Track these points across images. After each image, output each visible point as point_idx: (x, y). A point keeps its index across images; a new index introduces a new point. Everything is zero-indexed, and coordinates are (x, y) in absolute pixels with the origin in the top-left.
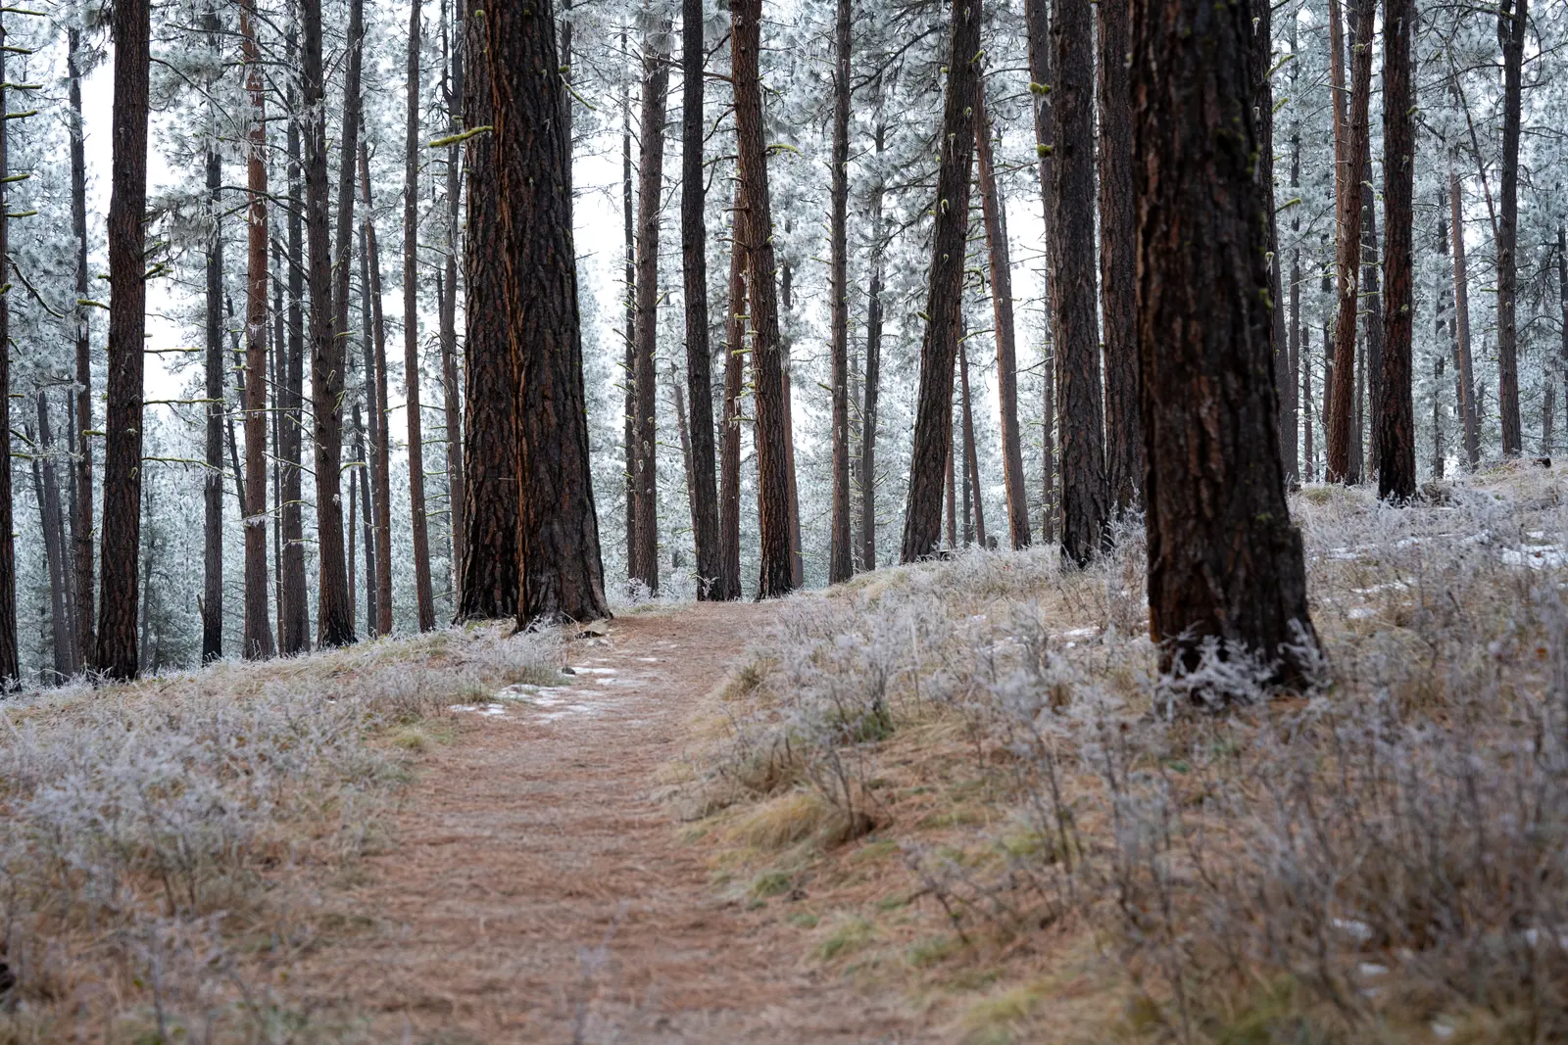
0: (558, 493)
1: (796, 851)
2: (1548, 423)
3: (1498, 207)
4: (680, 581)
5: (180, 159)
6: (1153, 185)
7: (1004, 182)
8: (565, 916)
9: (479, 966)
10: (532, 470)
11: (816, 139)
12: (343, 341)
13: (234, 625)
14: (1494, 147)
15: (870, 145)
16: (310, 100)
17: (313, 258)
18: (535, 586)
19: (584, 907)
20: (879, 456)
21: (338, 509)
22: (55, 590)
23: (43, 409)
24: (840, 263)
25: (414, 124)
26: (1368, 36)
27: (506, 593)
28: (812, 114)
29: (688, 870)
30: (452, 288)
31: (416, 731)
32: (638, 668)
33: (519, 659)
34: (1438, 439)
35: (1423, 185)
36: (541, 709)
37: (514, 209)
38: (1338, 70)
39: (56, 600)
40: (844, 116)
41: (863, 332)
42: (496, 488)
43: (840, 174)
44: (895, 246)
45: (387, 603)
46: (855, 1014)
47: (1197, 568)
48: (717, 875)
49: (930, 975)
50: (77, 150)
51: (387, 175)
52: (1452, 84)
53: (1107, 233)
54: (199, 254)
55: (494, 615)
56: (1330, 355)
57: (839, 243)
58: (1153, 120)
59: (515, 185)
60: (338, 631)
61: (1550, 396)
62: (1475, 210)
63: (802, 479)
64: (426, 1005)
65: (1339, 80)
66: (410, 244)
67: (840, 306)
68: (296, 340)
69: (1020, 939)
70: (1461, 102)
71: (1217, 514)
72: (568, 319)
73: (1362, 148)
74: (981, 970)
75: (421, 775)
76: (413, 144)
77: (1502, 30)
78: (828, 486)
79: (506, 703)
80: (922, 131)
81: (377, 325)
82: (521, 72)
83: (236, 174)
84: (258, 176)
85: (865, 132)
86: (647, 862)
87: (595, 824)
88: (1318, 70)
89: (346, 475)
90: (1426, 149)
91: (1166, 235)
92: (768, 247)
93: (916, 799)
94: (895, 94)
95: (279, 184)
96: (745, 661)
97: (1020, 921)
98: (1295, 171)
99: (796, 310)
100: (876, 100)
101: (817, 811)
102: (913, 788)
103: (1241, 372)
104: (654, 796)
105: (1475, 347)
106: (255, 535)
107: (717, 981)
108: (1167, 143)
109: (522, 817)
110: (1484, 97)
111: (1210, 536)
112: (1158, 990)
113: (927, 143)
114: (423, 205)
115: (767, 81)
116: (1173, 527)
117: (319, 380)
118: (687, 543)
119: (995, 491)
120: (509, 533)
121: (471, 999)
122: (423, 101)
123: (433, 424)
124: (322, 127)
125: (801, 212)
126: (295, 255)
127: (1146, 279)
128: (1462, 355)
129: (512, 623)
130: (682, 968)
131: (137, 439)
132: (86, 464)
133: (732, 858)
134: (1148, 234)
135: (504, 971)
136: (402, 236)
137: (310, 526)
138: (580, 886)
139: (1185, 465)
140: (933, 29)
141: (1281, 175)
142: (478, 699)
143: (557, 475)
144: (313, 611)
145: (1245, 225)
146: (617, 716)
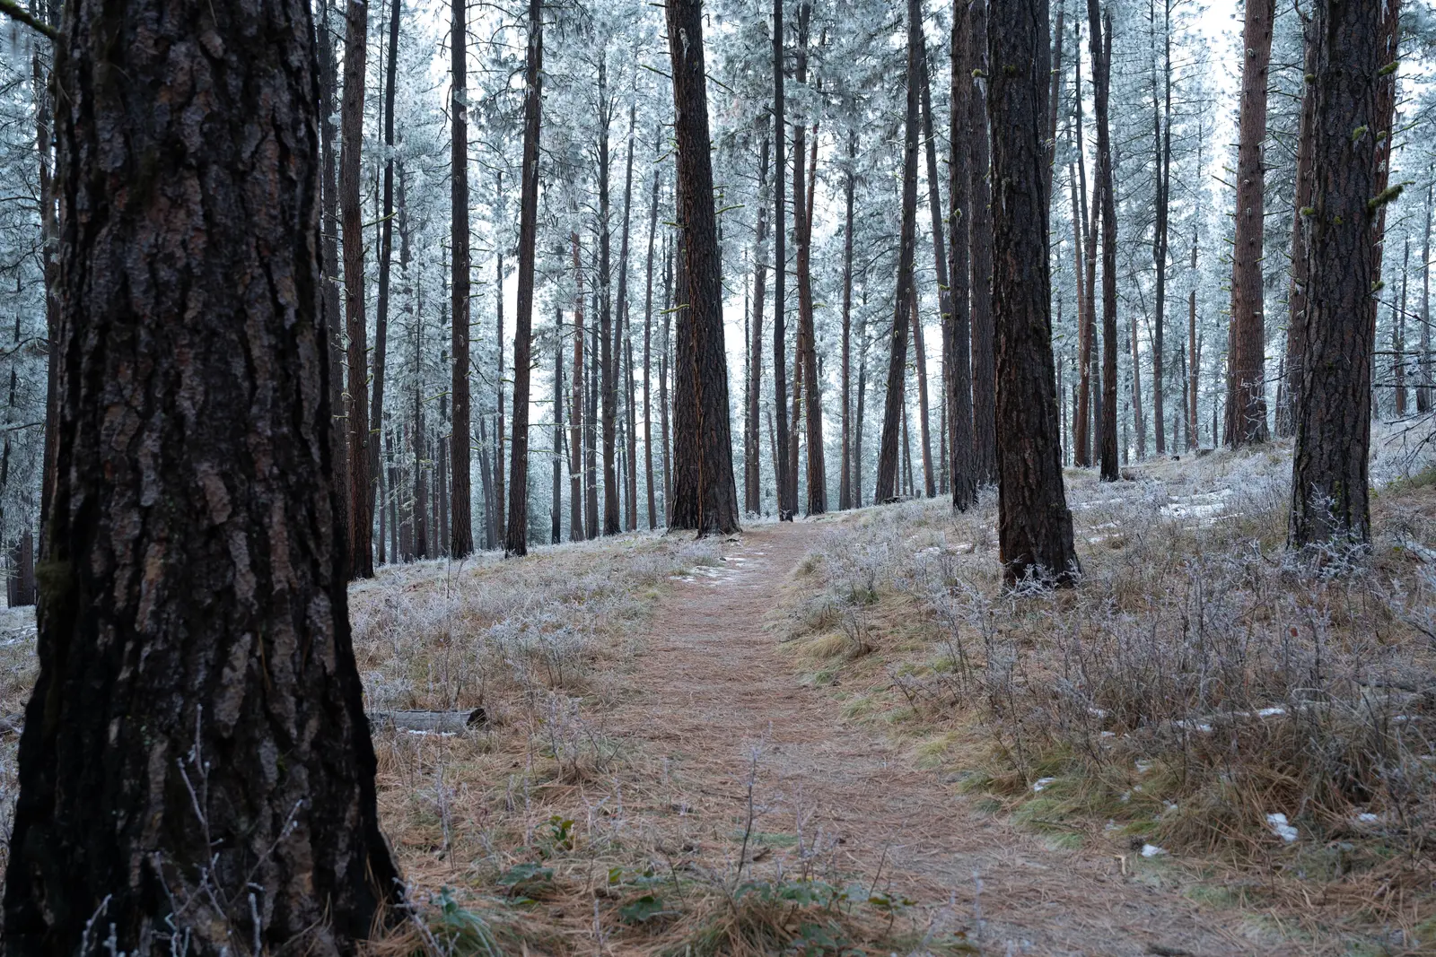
0: (717, 474)
1: (834, 660)
2: (1176, 432)
3: (1154, 332)
4: (770, 503)
5: (545, 312)
6: (1003, 350)
7: (923, 320)
8: (727, 691)
9: (691, 716)
10: (705, 463)
11: (836, 300)
12: (616, 394)
13: (566, 521)
14: (1152, 306)
15: (861, 302)
16: (603, 284)
17: (603, 356)
18: (707, 518)
19: (736, 686)
20: (863, 445)
21: (613, 471)
22: (487, 504)
23: (483, 423)
24: (846, 357)
25: (649, 292)
26: (1094, 255)
27: (692, 517)
28: (834, 287)
29: (783, 667)
30: (666, 367)
31: (654, 591)
32: (755, 558)
33: (700, 553)
34: (1126, 441)
35: (1121, 322)
36: (711, 579)
37: (699, 342)
38: (1079, 269)
39: (488, 509)
40: (848, 289)
41: (856, 387)
42: (688, 470)
43: (846, 316)
44: (871, 349)
45: (634, 513)
46: (865, 746)
47: (1023, 528)
48: (797, 671)
49: (900, 728)
50: (500, 308)
51: (637, 316)
52: (1132, 275)
53: (975, 352)
54: (553, 354)
55: (686, 528)
56: (1075, 402)
57: (846, 348)
58: (1003, 319)
59: (699, 331)
60: (612, 529)
61: (1177, 420)
62: (1143, 334)
63: (827, 456)
64: (669, 737)
65: (1080, 275)
66: (647, 348)
67: (846, 377)
68: (595, 392)
69: (942, 712)
70: (1137, 284)
71: (1032, 502)
72: (724, 393)
73: (1091, 307)
74: (923, 726)
75: (658, 613)
76: (649, 302)
77: (1155, 253)
78: (839, 459)
79: (696, 576)
80: (884, 295)
81: (631, 385)
82: (703, 280)
83: (569, 317)
84: (579, 318)
85: (858, 295)
86: (764, 662)
87: (738, 642)
88: (1070, 268)
89: (616, 456)
90: (1121, 305)
91: (1009, 373)
92: (813, 351)
93: (890, 637)
94: (872, 279)
95: (588, 322)
96: (806, 558)
97: (941, 702)
98: (1059, 315)
99: (825, 377)
100: (863, 281)
101: (843, 641)
102: (889, 630)
103: (1044, 437)
104: (766, 627)
105: (1143, 397)
106: (575, 483)
107: (800, 727)
108: (1010, 331)
109: (705, 637)
110: (1147, 283)
111: (1029, 513)
112: (1008, 743)
113: (887, 301)
114: (653, 329)
115: (812, 271)
116: (1012, 509)
117: (605, 411)
118: (773, 485)
119: (917, 462)
120: (694, 490)
121: (688, 735)
122: (654, 282)
123: (656, 430)
124: (608, 296)
125: (827, 331)
126: (595, 354)
127: (999, 393)
128: (1137, 402)
129: (696, 533)
130: (784, 720)
131: (525, 442)
132: (501, 450)
133: (804, 662)
134: (1001, 372)
135: (702, 720)
136: (643, 343)
137: (600, 476)
138: (734, 676)
139: (1017, 480)
140: (890, 249)
141: (1054, 317)
142: (682, 573)
143: (717, 465)
144: (601, 515)
145: (1046, 369)
146: (746, 583)
